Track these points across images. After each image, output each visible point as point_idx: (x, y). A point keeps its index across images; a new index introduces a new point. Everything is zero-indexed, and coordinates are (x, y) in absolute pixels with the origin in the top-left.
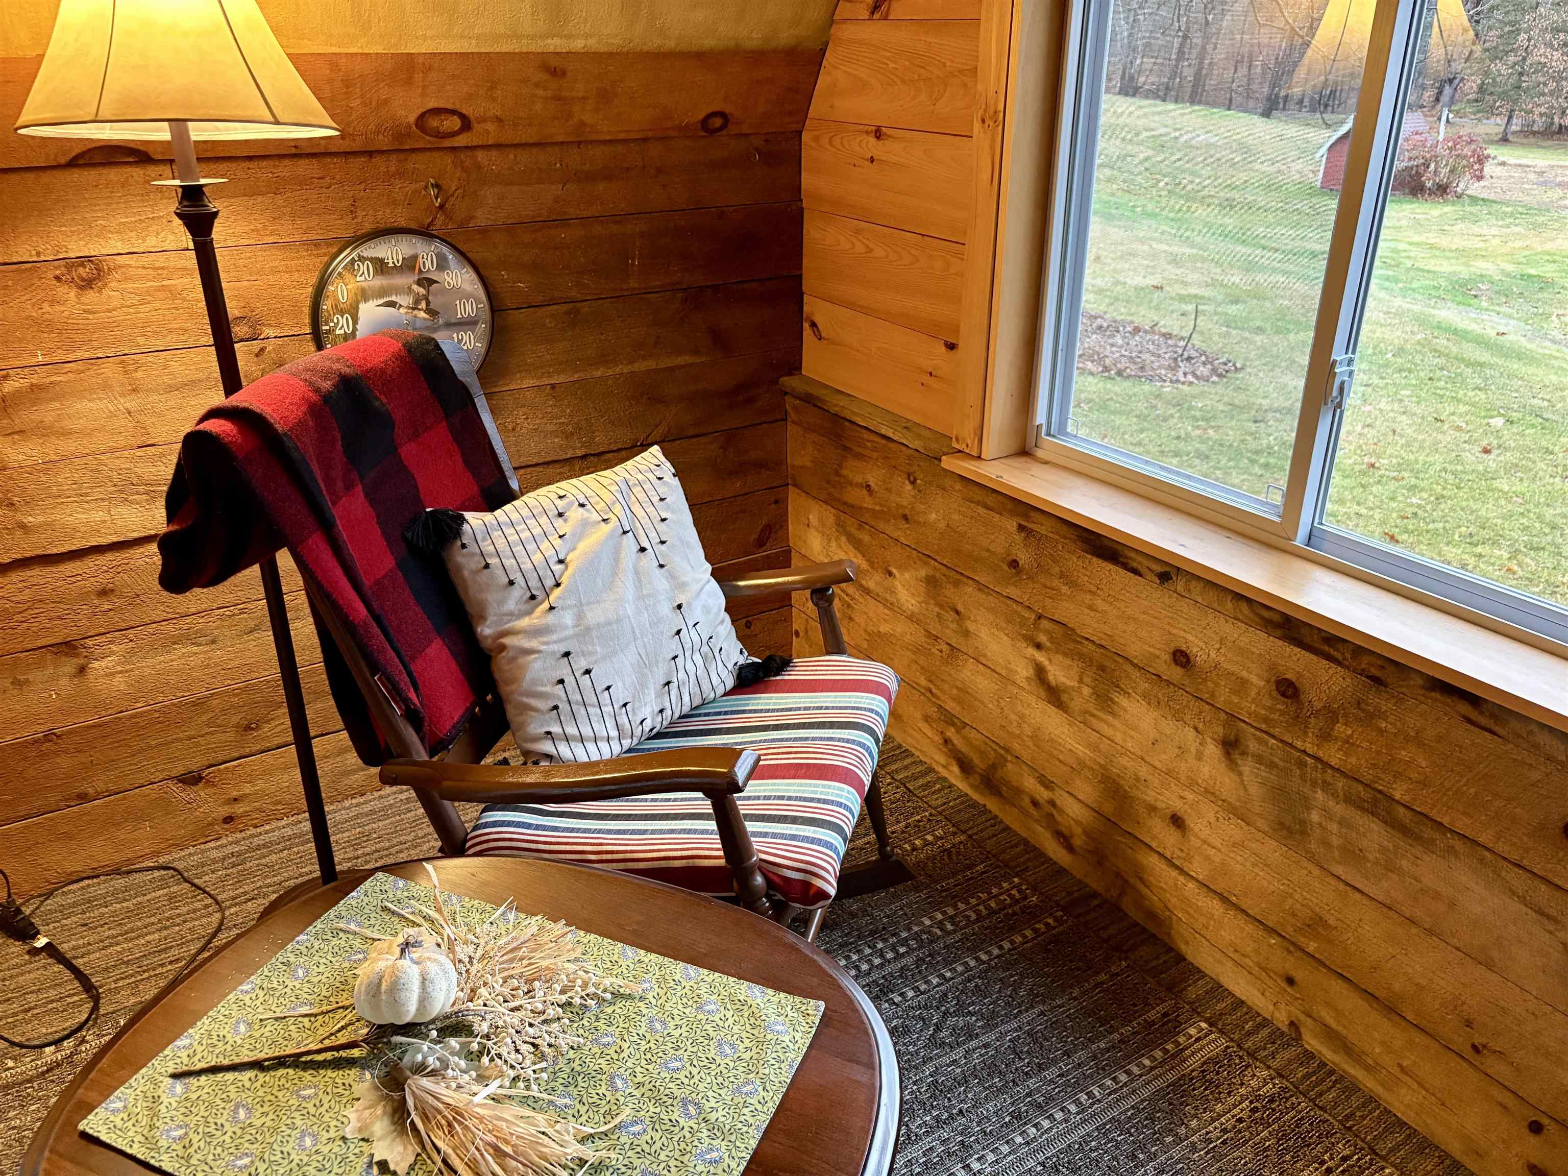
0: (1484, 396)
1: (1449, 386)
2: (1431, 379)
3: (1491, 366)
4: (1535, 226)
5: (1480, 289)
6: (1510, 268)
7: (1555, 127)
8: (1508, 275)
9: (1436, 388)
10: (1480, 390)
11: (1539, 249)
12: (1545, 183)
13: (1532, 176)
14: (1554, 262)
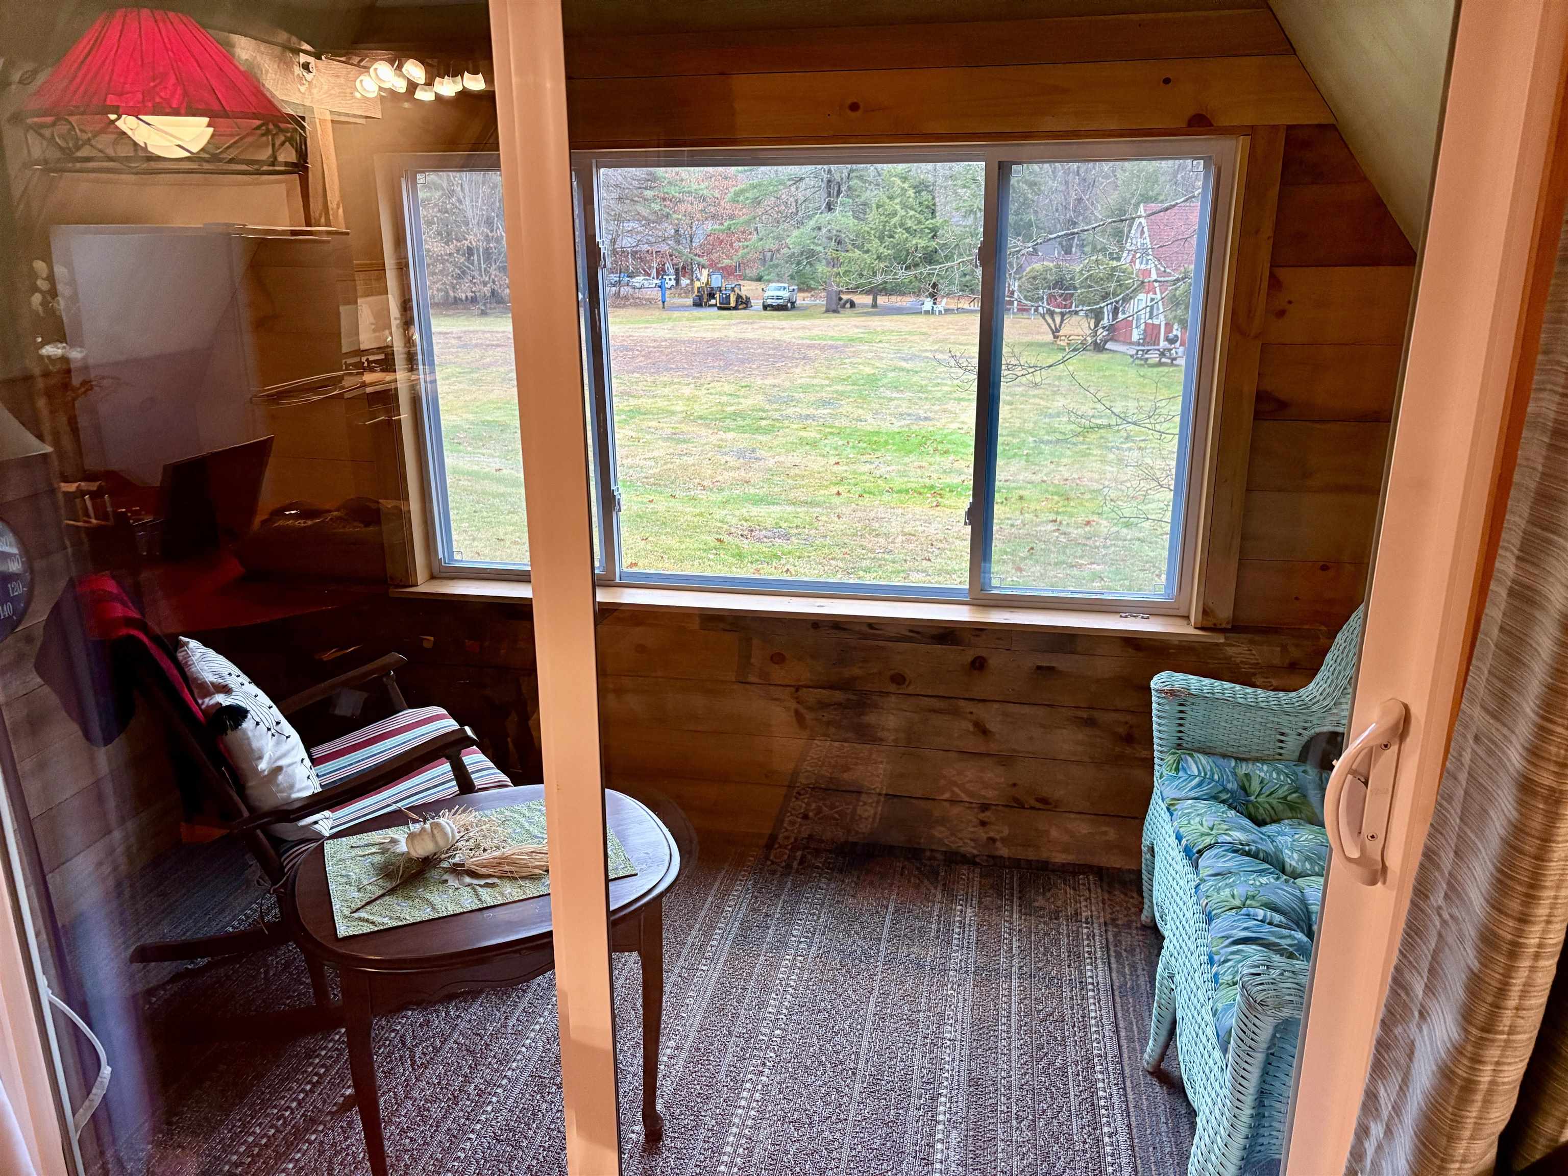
0: (517, 517)
1: (491, 514)
2: (475, 512)
3: (510, 495)
4: (474, 382)
5: (460, 438)
6: (471, 417)
7: (451, 300)
8: (472, 423)
9: (482, 517)
10: (512, 513)
11: (485, 400)
12: (464, 346)
13: (454, 342)
14: (500, 408)
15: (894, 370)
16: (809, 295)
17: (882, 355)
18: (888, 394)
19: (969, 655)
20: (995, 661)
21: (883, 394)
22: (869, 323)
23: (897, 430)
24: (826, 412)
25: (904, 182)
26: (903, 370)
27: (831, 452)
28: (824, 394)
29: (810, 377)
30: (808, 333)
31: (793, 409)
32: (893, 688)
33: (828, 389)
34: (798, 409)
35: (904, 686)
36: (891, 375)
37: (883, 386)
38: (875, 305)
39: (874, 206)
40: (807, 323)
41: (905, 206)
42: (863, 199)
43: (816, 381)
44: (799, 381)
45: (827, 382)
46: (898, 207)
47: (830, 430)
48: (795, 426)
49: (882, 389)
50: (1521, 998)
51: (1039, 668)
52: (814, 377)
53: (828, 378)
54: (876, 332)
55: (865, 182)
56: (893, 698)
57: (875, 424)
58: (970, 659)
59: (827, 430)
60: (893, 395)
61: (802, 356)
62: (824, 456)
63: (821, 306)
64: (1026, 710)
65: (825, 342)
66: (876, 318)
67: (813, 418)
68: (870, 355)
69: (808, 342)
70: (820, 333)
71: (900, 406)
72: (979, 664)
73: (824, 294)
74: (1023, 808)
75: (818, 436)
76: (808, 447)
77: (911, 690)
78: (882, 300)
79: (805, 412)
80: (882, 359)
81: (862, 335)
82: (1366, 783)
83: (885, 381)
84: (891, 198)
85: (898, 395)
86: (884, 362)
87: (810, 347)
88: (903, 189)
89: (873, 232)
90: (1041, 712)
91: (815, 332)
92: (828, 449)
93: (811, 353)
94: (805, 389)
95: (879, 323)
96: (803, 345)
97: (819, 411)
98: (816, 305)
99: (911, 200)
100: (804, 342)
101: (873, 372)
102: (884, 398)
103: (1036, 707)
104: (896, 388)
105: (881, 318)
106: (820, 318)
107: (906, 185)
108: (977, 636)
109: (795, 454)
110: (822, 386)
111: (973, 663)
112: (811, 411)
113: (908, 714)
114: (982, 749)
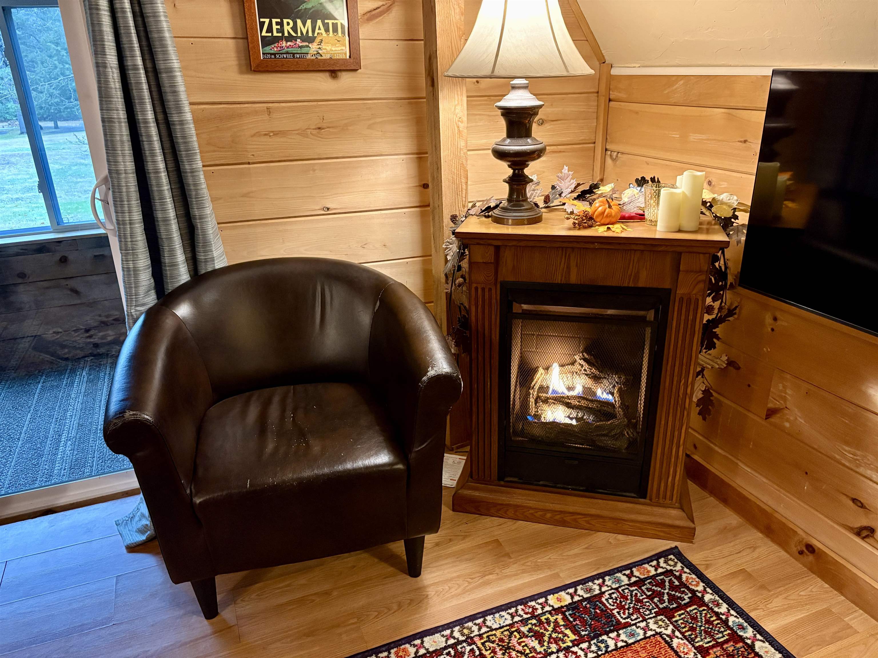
15: (76, 165)
16: (7, 124)
17: (65, 156)
18: (75, 179)
19: (57, 257)
20: (72, 256)
21: (71, 180)
22: (53, 138)
23: (84, 200)
24: (30, 194)
25: (57, 46)
26: (82, 165)
27: (38, 218)
28: (27, 184)
29: (15, 174)
30: (9, 148)
31: (6, 196)
32: (20, 281)
33: (30, 180)
34: (10, 196)
35: (27, 278)
36: (74, 168)
37: (70, 175)
38: (56, 127)
39: (39, 62)
40: (7, 141)
41: (61, 62)
42: (30, 58)
43: (19, 177)
44: (7, 178)
45: (28, 176)
46: (56, 62)
47: (36, 205)
48: (10, 206)
49: (69, 177)
50: (131, 238)
51: (95, 256)
52: (18, 174)
53: (28, 174)
54: (60, 143)
55: (29, 46)
56: (21, 286)
57: (67, 198)
58: (58, 258)
59: (33, 205)
60: (79, 180)
61: (6, 162)
62: (32, 221)
63: (17, 130)
64: (95, 278)
65: (23, 152)
66: (59, 135)
67: (22, 199)
68: (57, 157)
69: (10, 153)
70: (18, 147)
71: (83, 186)
72: (64, 260)
73: (17, 123)
74: (108, 325)
75: (27, 210)
76: (20, 217)
77: (31, 280)
78: (60, 124)
79: (15, 196)
80: (66, 159)
81: (50, 146)
82: (108, 204)
83: (70, 172)
84: (50, 57)
85: (81, 180)
86: (68, 161)
87: (11, 156)
88: (57, 50)
89: (42, 79)
90: (103, 277)
91: (14, 146)
92: (35, 216)
93: (13, 160)
94: (12, 182)
95: (62, 138)
96: (6, 155)
97: (25, 195)
98: (12, 130)
99: (64, 57)
100: (7, 153)
101: (61, 167)
102: (72, 182)
103: (100, 275)
104: (79, 175)
105: (61, 134)
106: (17, 138)
107: (59, 48)
108: (58, 246)
109: (11, 222)
110: (25, 180)
111: (60, 260)
112: (19, 195)
113: (33, 292)
114: (79, 302)
